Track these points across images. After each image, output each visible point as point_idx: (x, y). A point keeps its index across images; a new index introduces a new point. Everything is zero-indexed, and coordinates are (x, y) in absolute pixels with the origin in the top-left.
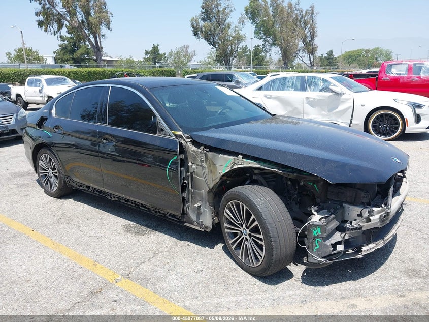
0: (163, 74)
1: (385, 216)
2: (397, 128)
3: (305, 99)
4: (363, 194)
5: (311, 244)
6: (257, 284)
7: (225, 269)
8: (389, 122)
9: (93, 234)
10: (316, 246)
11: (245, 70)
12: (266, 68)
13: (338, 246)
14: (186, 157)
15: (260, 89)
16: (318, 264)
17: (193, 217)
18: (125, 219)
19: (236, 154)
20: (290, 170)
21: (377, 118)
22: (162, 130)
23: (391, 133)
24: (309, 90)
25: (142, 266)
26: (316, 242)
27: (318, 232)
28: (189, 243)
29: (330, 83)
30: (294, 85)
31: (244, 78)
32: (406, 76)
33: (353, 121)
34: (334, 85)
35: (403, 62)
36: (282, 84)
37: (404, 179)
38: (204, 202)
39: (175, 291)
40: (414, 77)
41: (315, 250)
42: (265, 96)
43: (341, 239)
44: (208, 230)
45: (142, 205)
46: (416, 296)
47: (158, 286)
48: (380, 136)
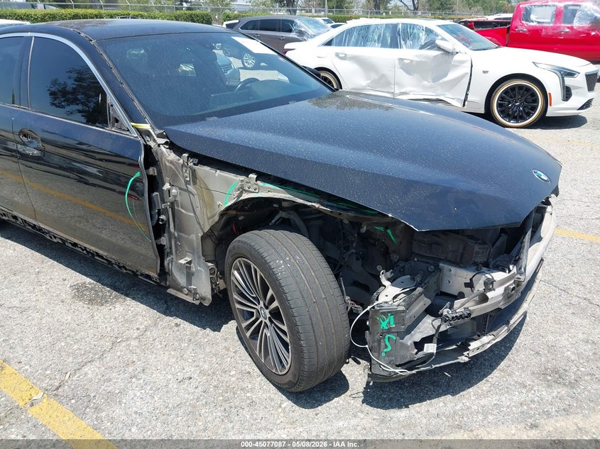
0: (192, 19)
1: (513, 289)
2: (534, 109)
3: (397, 62)
4: (477, 248)
5: (376, 344)
6: (283, 406)
7: (233, 373)
8: (523, 99)
9: (16, 302)
10: (386, 347)
11: (316, 14)
12: (348, 12)
13: (426, 345)
14: (160, 172)
15: (329, 43)
16: (390, 376)
17: (181, 280)
18: (79, 272)
19: (244, 171)
20: (341, 205)
21: (506, 92)
22: (117, 121)
23: (524, 115)
24: (404, 46)
25: (86, 369)
26: (387, 340)
27: (389, 323)
28: (178, 320)
29: (437, 35)
30: (381, 39)
31: (310, 26)
32: (552, 25)
33: (469, 96)
34: (443, 39)
35: (549, 4)
36: (363, 36)
37: (549, 208)
38: (196, 256)
39: (132, 425)
40: (564, 28)
41: (383, 354)
42: (337, 55)
43: (432, 332)
44: (207, 304)
45: (98, 255)
46: (558, 425)
47: (103, 414)
48: (509, 121)
